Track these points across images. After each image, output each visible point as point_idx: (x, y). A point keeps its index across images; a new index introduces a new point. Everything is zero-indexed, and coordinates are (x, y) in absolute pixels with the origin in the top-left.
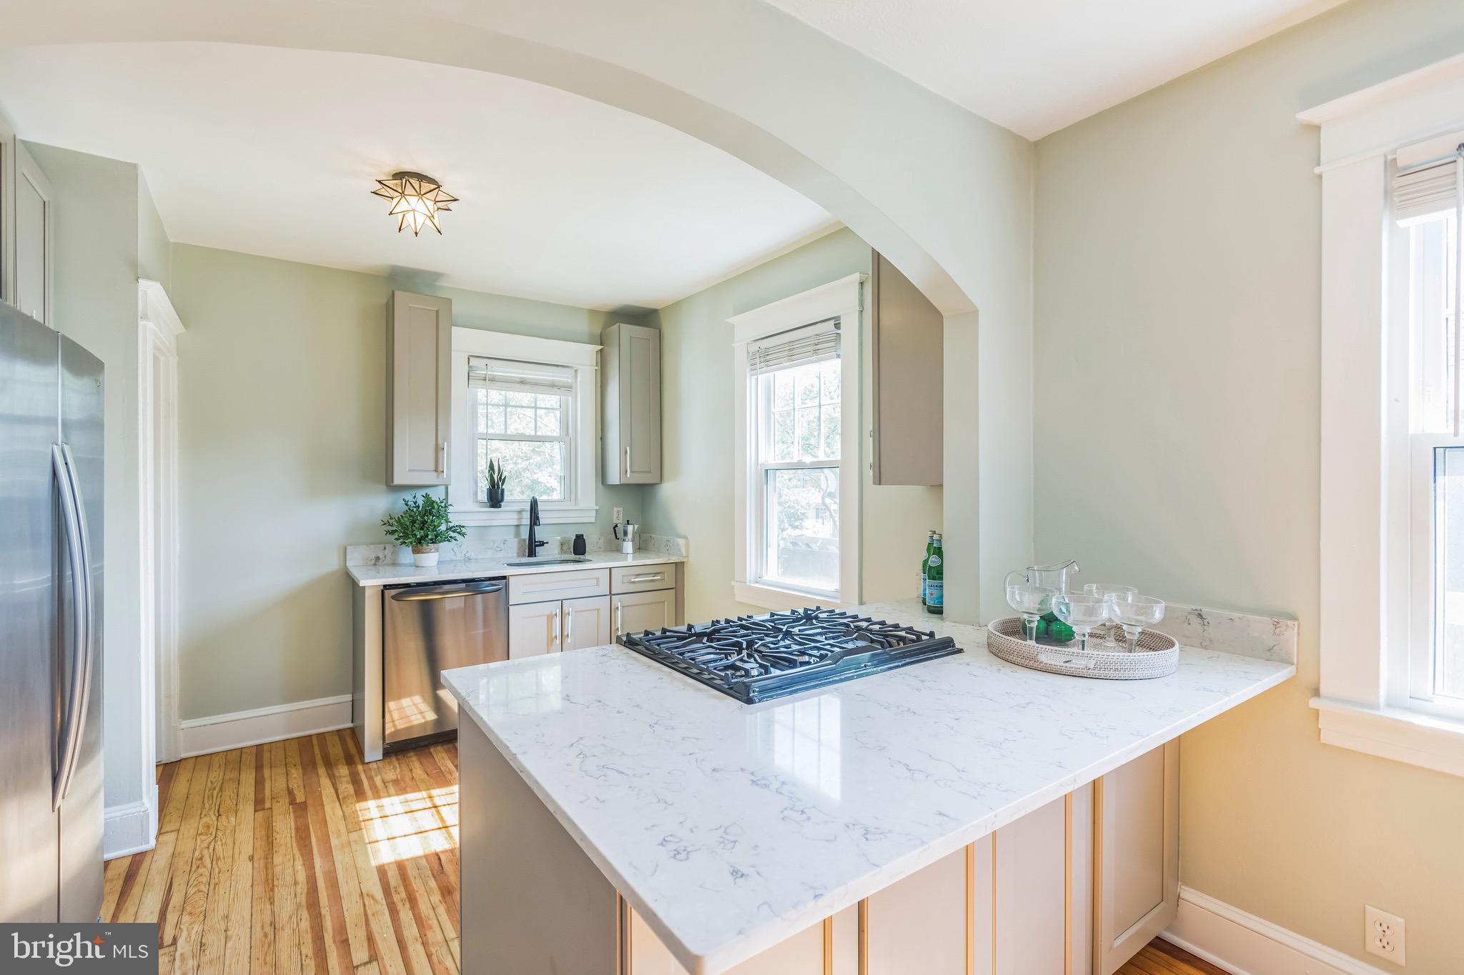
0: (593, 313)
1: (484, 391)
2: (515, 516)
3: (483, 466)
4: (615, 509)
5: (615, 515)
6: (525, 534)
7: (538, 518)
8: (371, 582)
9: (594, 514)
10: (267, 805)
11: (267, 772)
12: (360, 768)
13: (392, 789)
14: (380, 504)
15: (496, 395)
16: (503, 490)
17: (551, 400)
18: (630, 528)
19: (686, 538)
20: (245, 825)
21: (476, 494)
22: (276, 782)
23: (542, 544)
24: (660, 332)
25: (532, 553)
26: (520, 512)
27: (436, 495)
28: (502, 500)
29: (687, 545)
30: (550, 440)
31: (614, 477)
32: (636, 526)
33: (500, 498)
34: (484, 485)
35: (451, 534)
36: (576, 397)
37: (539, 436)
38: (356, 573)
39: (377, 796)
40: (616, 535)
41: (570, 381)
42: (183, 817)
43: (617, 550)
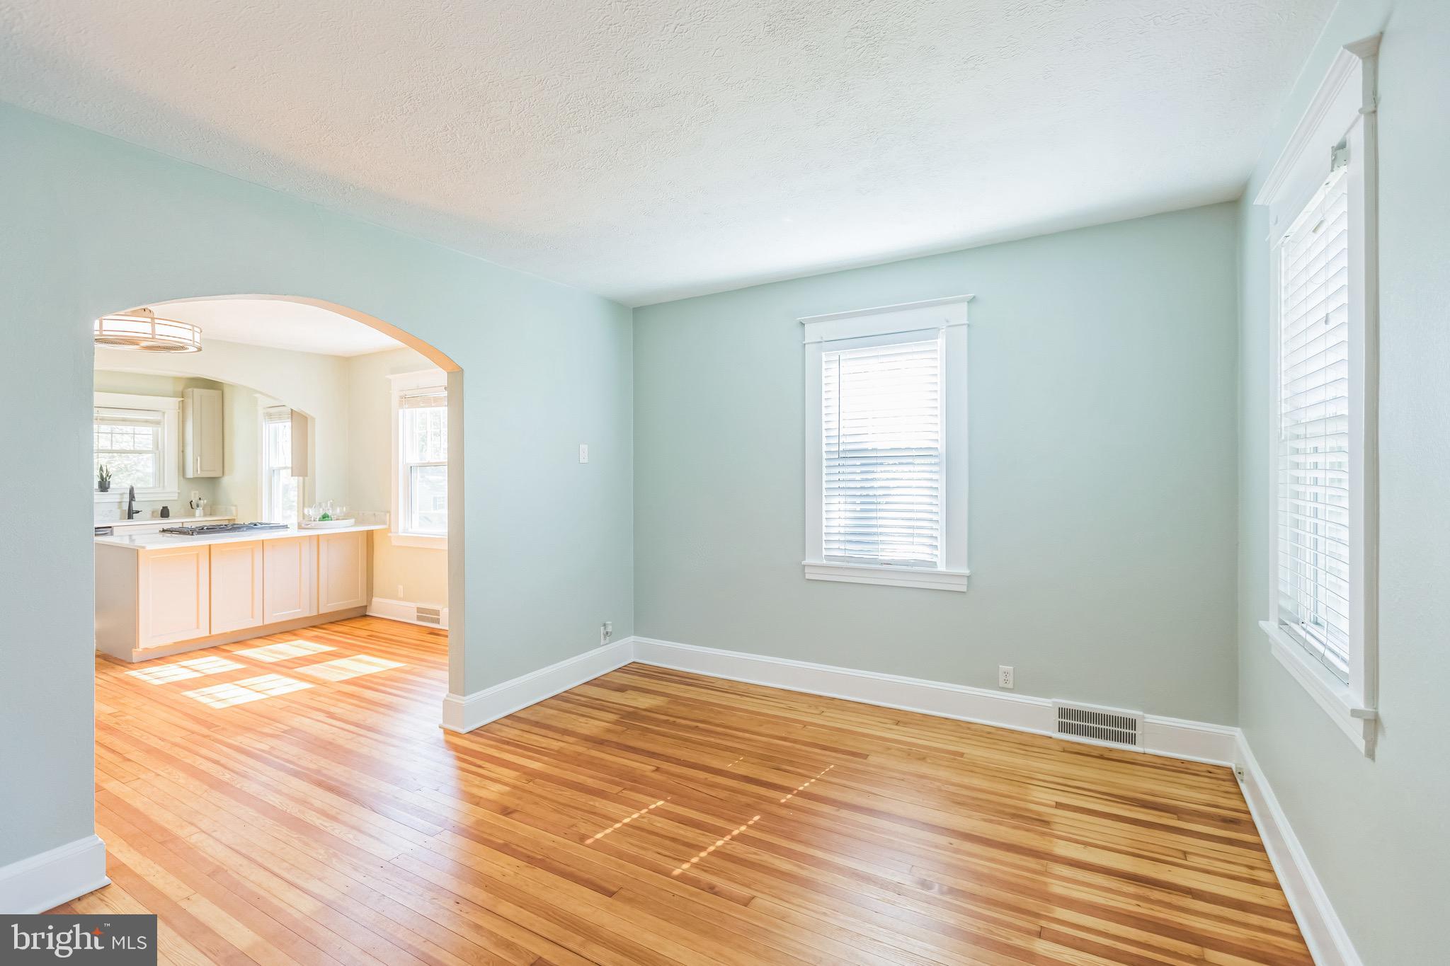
0: (177, 379)
1: (97, 426)
2: (118, 496)
3: (97, 473)
4: (193, 493)
5: (193, 495)
6: (126, 508)
7: (134, 497)
9: (177, 495)
15: (104, 428)
16: (109, 482)
17: (149, 430)
18: (202, 502)
19: (236, 506)
23: (138, 512)
24: (223, 395)
25: (130, 517)
26: (122, 494)
28: (109, 487)
29: (237, 511)
30: (145, 452)
31: (190, 474)
32: (205, 501)
33: (107, 485)
34: (97, 481)
36: (164, 427)
37: (136, 450)
40: (193, 505)
41: (160, 418)
43: (194, 516)
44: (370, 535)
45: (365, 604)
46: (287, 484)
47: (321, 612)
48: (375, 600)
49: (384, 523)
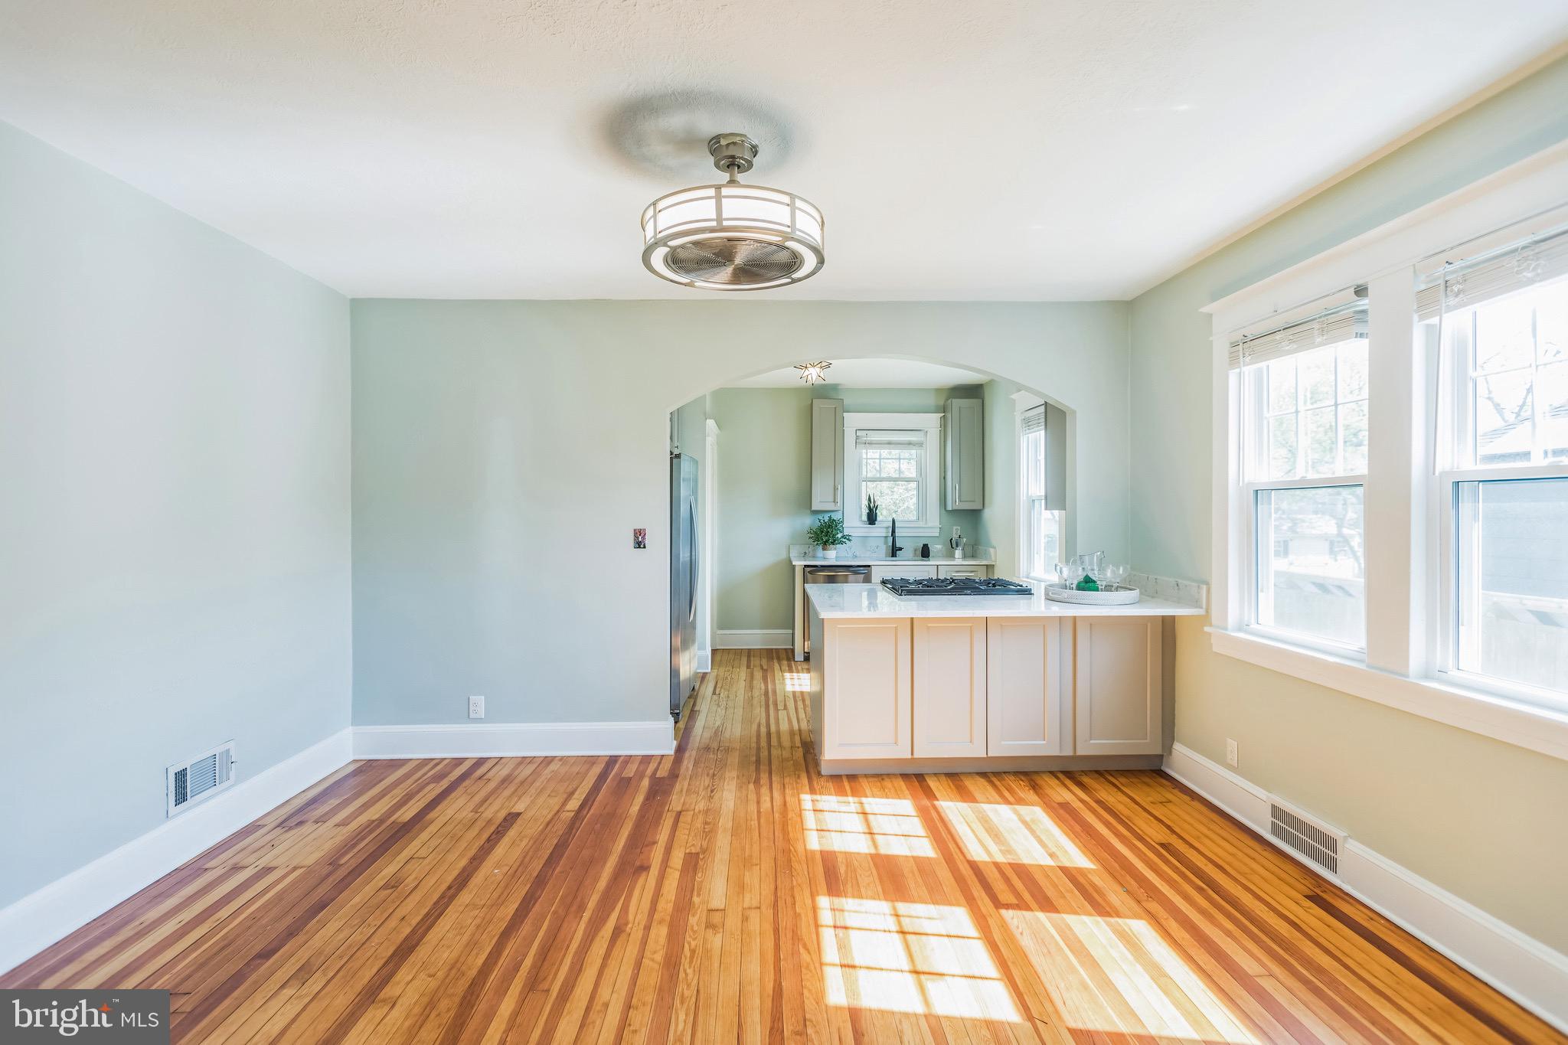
0: (938, 390)
1: (864, 451)
2: (884, 530)
3: (865, 502)
4: (955, 528)
5: (953, 531)
6: (889, 542)
7: (896, 532)
8: (799, 563)
9: (936, 530)
10: (752, 667)
11: (752, 659)
12: (793, 662)
13: (805, 671)
14: (808, 522)
15: (873, 454)
16: (876, 513)
17: (910, 453)
18: (962, 541)
20: (743, 673)
21: (861, 516)
22: (755, 661)
23: (901, 549)
24: (983, 401)
25: (894, 555)
26: (887, 528)
27: (836, 516)
30: (909, 480)
31: (949, 508)
32: (966, 539)
33: (875, 519)
34: (865, 511)
35: (844, 540)
36: (927, 451)
37: (902, 478)
38: (792, 559)
39: (798, 672)
40: (953, 545)
41: (922, 439)
42: (719, 666)
43: (952, 556)
44: (1167, 628)
45: (1159, 752)
46: (1048, 524)
47: (1080, 752)
48: (1178, 748)
49: (1196, 603)
